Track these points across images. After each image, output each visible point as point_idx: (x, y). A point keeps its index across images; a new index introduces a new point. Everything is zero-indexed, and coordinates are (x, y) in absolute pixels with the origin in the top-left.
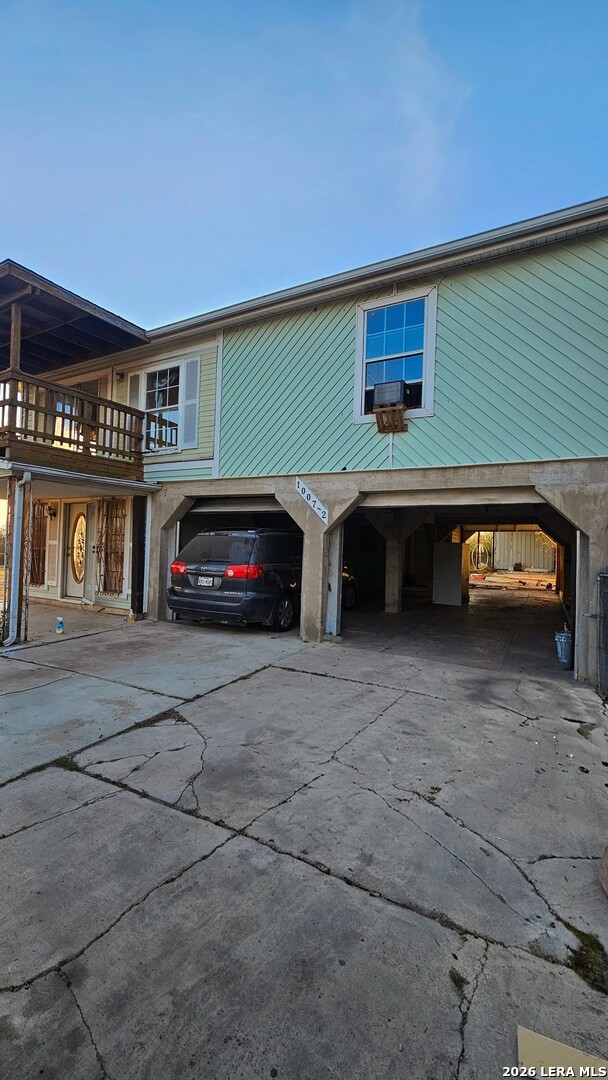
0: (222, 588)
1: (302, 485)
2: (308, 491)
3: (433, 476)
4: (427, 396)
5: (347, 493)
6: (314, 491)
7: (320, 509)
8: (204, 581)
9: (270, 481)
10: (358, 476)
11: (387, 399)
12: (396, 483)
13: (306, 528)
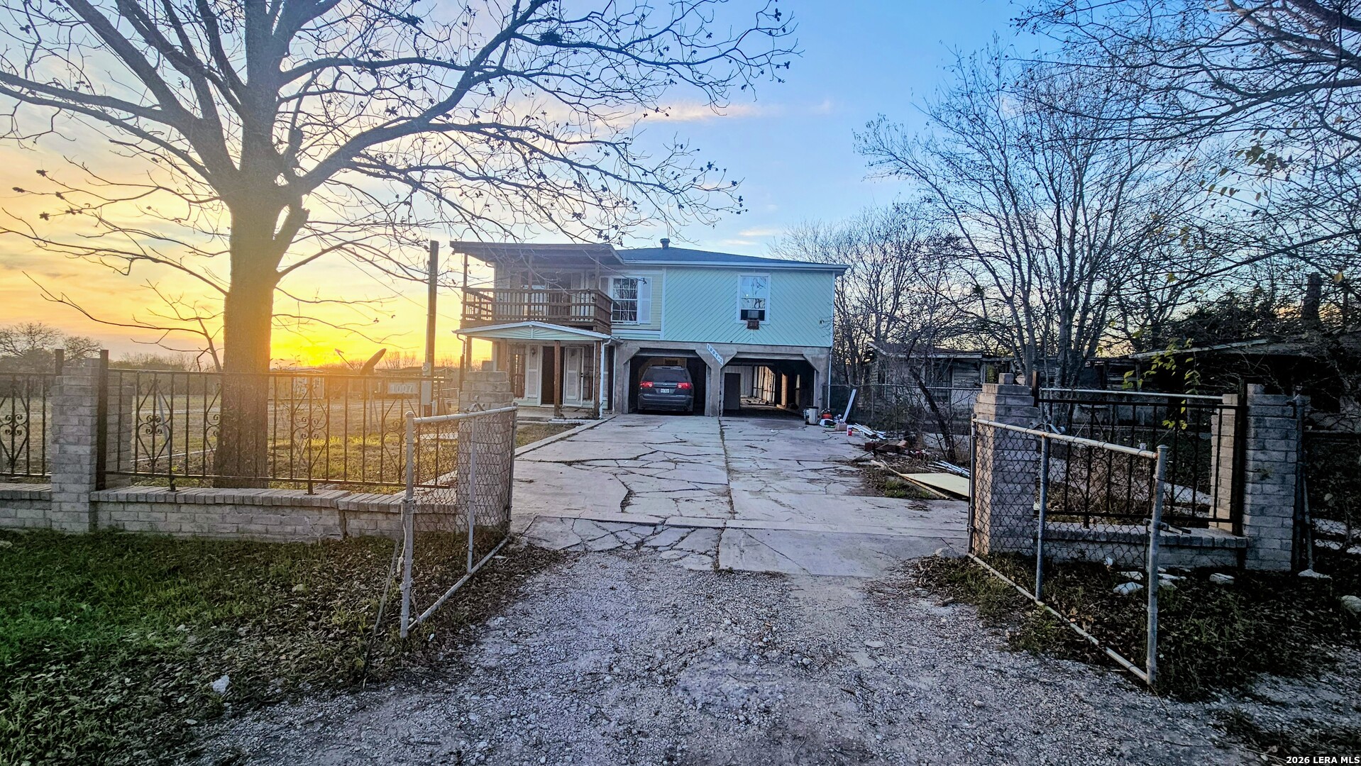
0: (675, 394)
1: (710, 347)
2: (713, 350)
4: (767, 316)
5: (732, 352)
6: (716, 350)
7: (719, 359)
8: (663, 391)
9: (693, 344)
10: (737, 346)
11: (753, 316)
12: (753, 349)
13: (712, 367)
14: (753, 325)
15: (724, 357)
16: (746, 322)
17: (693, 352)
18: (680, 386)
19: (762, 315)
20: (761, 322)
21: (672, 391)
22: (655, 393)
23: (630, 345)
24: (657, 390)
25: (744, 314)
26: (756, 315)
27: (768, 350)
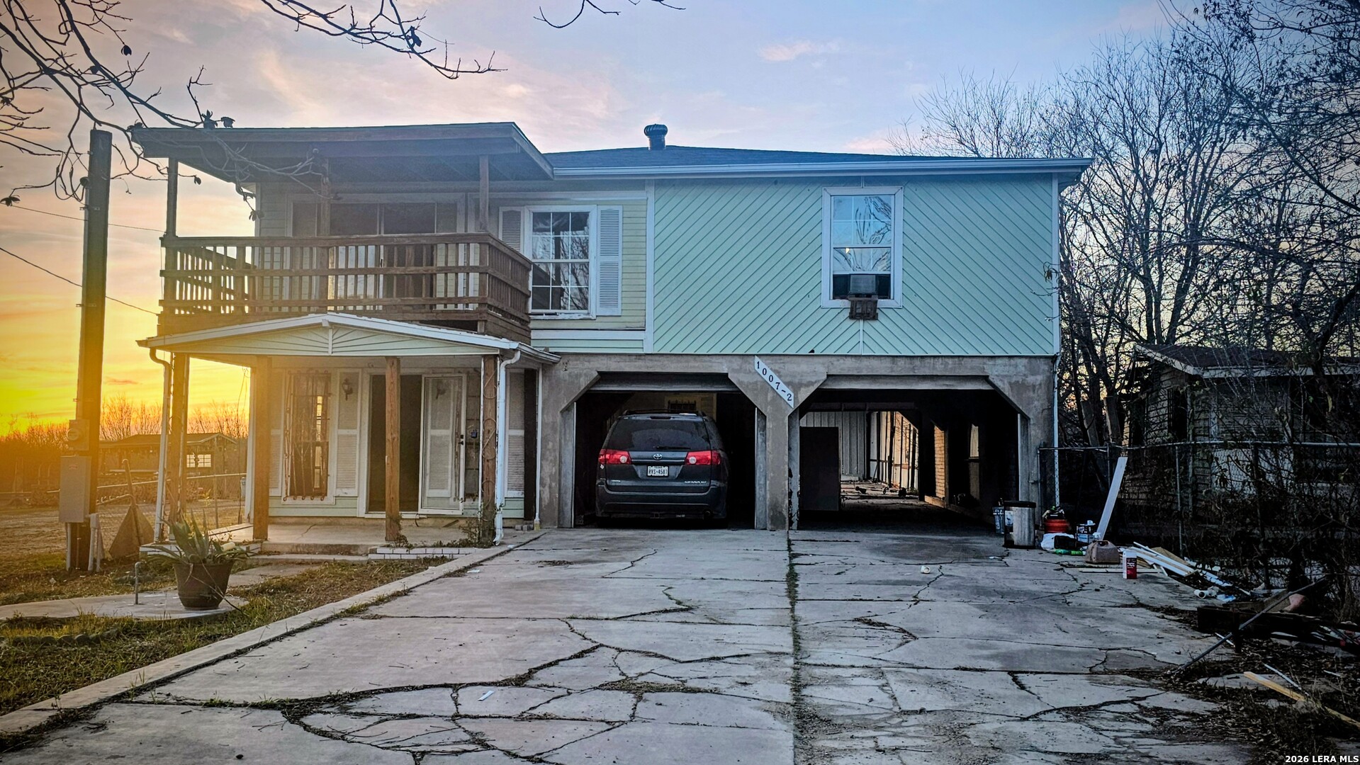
0: (682, 477)
1: (763, 366)
2: (770, 372)
4: (897, 287)
5: (815, 375)
6: (776, 372)
7: (785, 392)
8: (655, 471)
9: (720, 359)
10: (825, 359)
11: (862, 290)
12: (866, 368)
13: (767, 411)
14: (864, 310)
15: (795, 387)
16: (844, 303)
17: (723, 378)
18: (692, 460)
19: (883, 285)
20: (882, 303)
21: (676, 471)
22: (635, 477)
23: (576, 367)
24: (639, 470)
25: (841, 286)
26: (870, 287)
27: (902, 368)
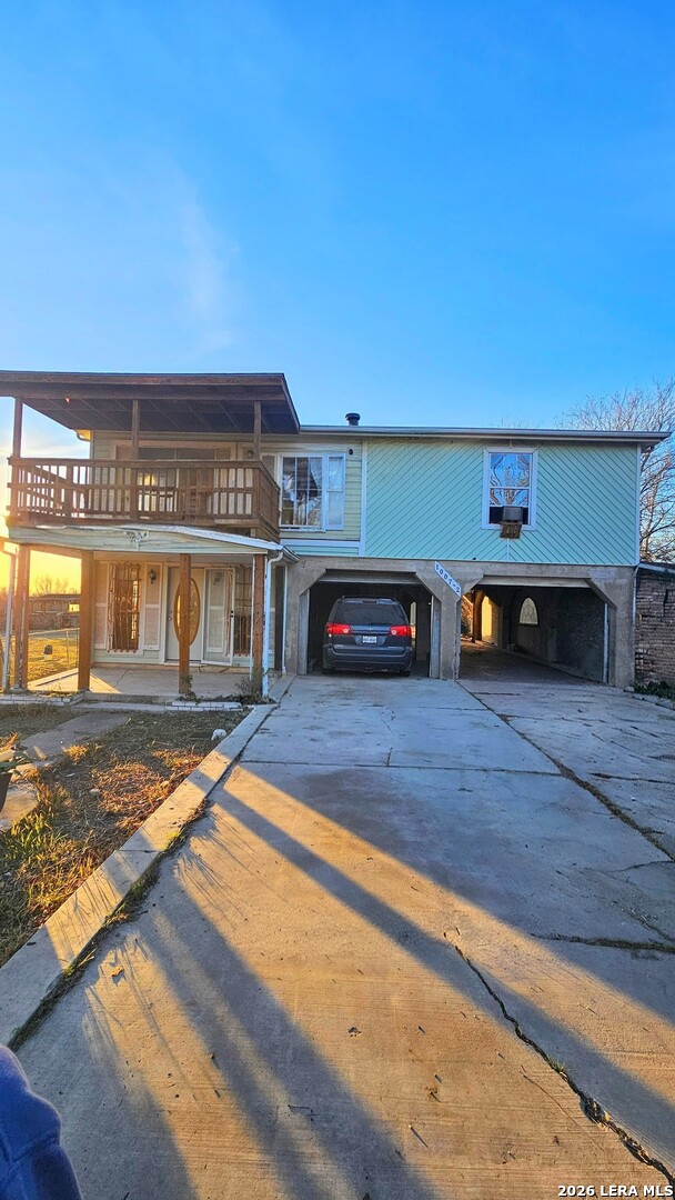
0: (387, 644)
1: (440, 567)
2: (445, 573)
3: (533, 568)
4: (532, 517)
5: (476, 575)
6: (449, 572)
7: (454, 586)
8: (368, 640)
9: (411, 563)
10: (482, 564)
11: (512, 518)
12: (511, 571)
13: (443, 599)
14: (511, 532)
15: (462, 583)
16: (498, 526)
17: (412, 575)
18: (394, 633)
19: (523, 515)
20: (522, 526)
21: (383, 639)
22: (354, 643)
23: (310, 565)
24: (357, 639)
25: (496, 515)
26: (515, 516)
27: (534, 572)
